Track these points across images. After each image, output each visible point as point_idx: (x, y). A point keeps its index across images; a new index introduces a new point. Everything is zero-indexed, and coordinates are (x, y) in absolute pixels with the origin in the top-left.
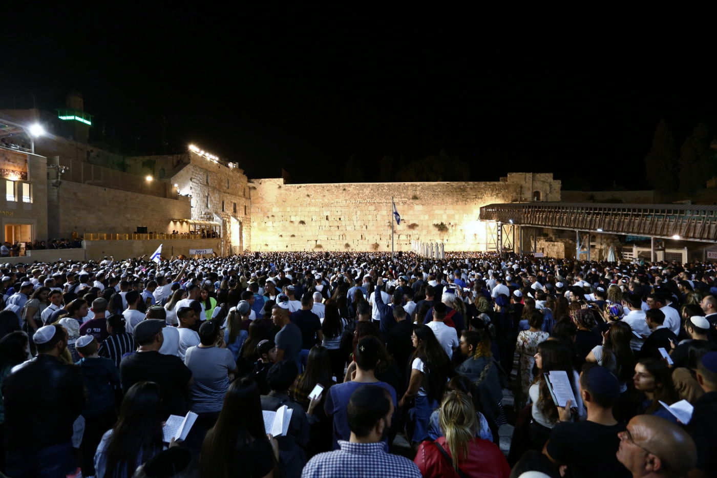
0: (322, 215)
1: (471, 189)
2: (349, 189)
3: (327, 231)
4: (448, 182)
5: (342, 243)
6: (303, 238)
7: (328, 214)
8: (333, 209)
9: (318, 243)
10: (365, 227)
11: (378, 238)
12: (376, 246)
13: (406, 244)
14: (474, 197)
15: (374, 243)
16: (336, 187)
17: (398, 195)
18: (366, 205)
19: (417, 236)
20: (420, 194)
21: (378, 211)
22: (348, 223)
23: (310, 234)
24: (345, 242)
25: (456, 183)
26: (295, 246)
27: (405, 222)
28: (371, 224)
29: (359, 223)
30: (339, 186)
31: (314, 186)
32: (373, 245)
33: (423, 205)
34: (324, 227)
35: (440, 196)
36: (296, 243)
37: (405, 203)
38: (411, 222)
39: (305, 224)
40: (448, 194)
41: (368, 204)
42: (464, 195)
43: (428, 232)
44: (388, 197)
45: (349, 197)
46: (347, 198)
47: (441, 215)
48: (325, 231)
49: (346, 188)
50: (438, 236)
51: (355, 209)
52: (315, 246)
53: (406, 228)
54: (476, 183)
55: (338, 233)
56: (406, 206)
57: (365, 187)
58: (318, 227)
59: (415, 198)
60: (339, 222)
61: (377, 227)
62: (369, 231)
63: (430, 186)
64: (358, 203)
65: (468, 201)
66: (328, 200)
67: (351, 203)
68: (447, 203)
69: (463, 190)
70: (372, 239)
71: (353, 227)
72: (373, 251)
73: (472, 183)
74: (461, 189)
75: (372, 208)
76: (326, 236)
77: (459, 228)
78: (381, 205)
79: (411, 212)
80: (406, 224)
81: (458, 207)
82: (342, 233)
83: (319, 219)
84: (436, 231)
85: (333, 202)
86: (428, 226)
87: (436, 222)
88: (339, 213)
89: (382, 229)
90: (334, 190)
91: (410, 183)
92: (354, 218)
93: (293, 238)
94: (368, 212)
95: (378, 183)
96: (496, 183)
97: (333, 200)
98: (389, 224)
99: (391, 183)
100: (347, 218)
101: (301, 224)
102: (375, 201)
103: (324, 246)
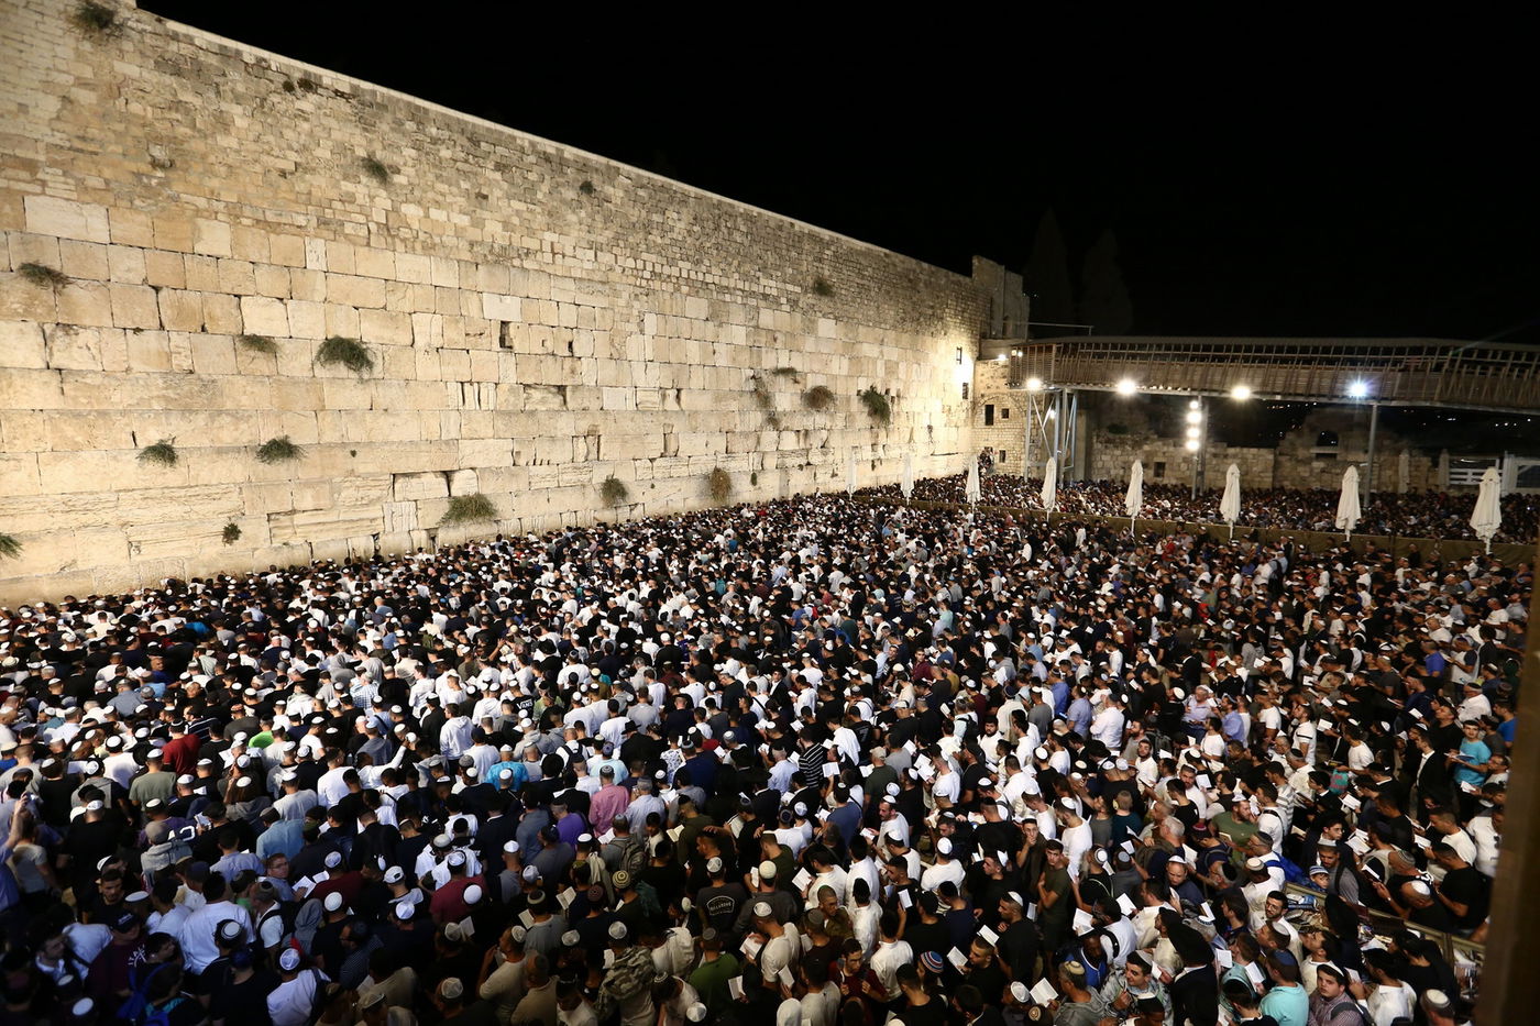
0: (474, 311)
1: (926, 286)
2: (609, 190)
3: (509, 414)
4: (887, 251)
5: (585, 478)
6: (364, 464)
7: (510, 309)
8: (536, 287)
9: (457, 491)
10: (672, 393)
11: (720, 443)
12: (718, 482)
13: (801, 467)
14: (930, 312)
15: (711, 468)
16: (547, 158)
17: (778, 268)
18: (678, 290)
19: (824, 434)
20: (831, 276)
21: (721, 325)
22: (609, 371)
23: (409, 431)
24: (600, 476)
25: (902, 257)
26: (299, 519)
27: (796, 382)
28: (698, 379)
29: (657, 376)
30: (563, 162)
31: (419, 118)
32: (706, 477)
33: (836, 318)
34: (487, 392)
35: (873, 294)
36: (307, 500)
37: (794, 303)
38: (812, 382)
39: (370, 365)
40: (888, 292)
41: (685, 289)
42: (914, 303)
43: (849, 417)
44: (747, 267)
45: (609, 234)
46: (600, 239)
47: (874, 361)
48: (497, 412)
49: (596, 180)
50: (867, 434)
51: (636, 304)
52: (445, 507)
53: (797, 400)
54: (933, 268)
55: (565, 425)
56: (798, 316)
57: (671, 200)
58: (454, 389)
59: (822, 288)
60: (568, 363)
61: (718, 399)
62: (693, 414)
63: (851, 250)
64: (647, 275)
65: (920, 324)
66: (506, 225)
67: (619, 270)
68: (885, 322)
69: (913, 284)
70: (701, 452)
71: (629, 392)
72: (708, 504)
73: (925, 265)
74: (910, 281)
75: (697, 307)
76: (508, 445)
77: (905, 405)
78: (728, 298)
79: (809, 344)
80: (799, 387)
81: (906, 338)
82: (584, 426)
83: (455, 335)
84: (863, 418)
85: (533, 244)
86: (848, 399)
87: (864, 386)
88: (568, 316)
89: (734, 406)
90: (532, 177)
91: (806, 227)
92: (637, 347)
93: (281, 469)
94: (684, 326)
95: (716, 197)
96: (961, 278)
97: (531, 233)
98: (752, 385)
99: (755, 210)
100: (603, 351)
101: (341, 369)
102: (709, 279)
103: (502, 505)
